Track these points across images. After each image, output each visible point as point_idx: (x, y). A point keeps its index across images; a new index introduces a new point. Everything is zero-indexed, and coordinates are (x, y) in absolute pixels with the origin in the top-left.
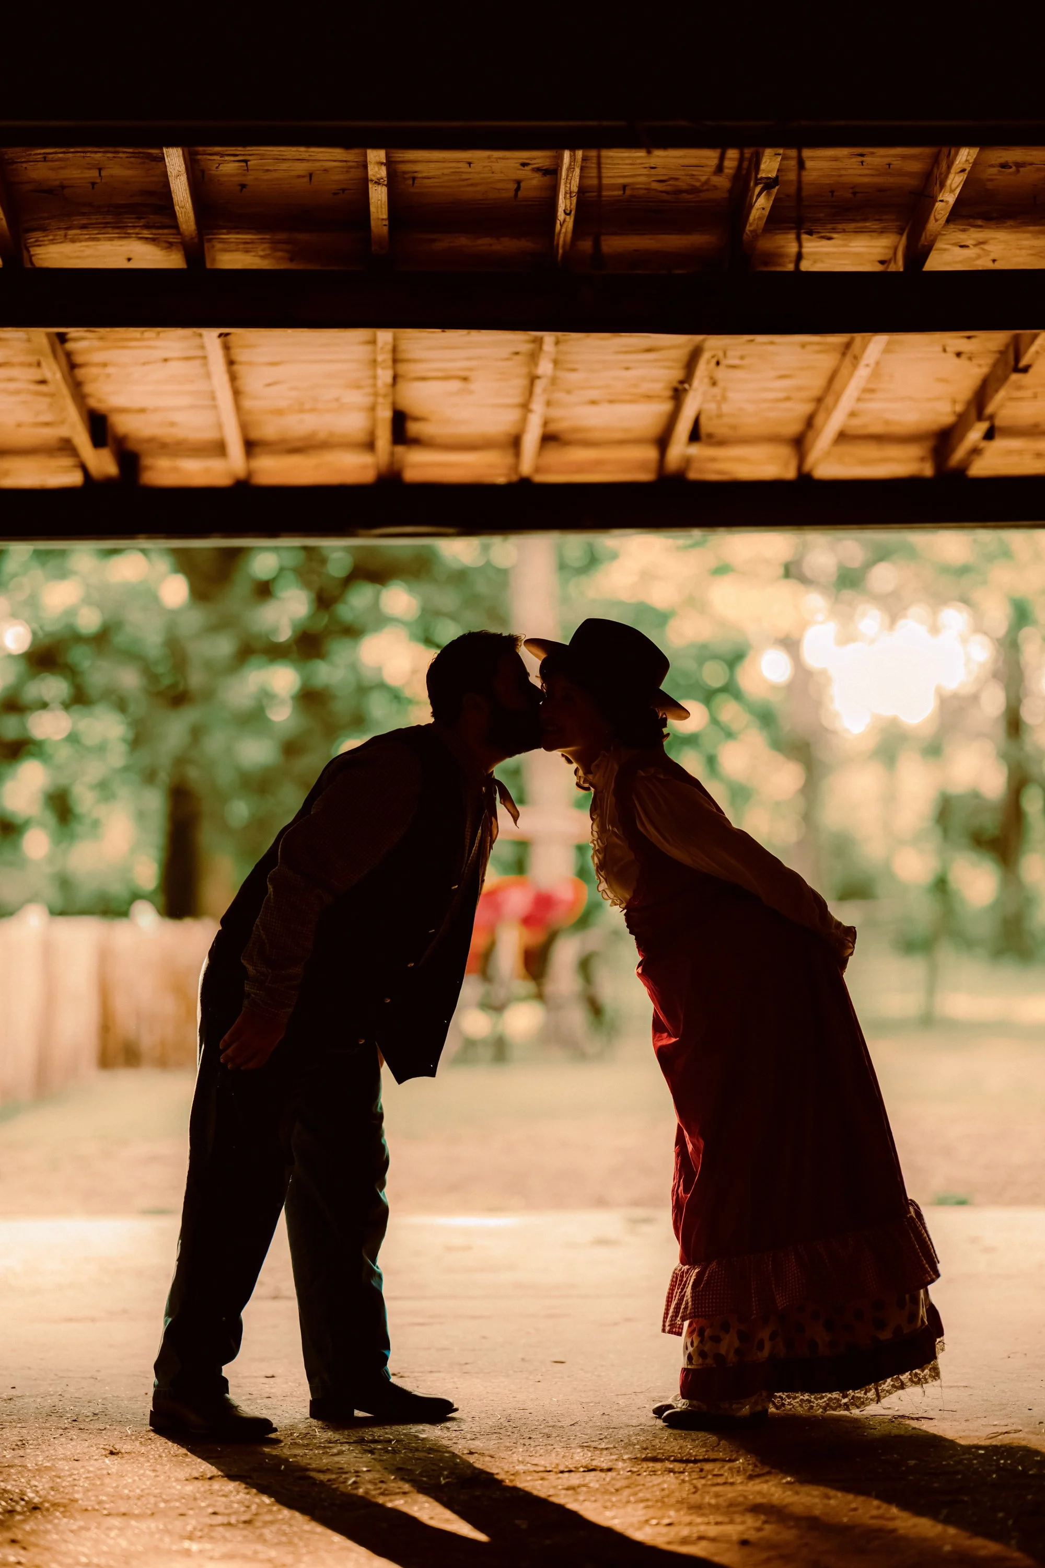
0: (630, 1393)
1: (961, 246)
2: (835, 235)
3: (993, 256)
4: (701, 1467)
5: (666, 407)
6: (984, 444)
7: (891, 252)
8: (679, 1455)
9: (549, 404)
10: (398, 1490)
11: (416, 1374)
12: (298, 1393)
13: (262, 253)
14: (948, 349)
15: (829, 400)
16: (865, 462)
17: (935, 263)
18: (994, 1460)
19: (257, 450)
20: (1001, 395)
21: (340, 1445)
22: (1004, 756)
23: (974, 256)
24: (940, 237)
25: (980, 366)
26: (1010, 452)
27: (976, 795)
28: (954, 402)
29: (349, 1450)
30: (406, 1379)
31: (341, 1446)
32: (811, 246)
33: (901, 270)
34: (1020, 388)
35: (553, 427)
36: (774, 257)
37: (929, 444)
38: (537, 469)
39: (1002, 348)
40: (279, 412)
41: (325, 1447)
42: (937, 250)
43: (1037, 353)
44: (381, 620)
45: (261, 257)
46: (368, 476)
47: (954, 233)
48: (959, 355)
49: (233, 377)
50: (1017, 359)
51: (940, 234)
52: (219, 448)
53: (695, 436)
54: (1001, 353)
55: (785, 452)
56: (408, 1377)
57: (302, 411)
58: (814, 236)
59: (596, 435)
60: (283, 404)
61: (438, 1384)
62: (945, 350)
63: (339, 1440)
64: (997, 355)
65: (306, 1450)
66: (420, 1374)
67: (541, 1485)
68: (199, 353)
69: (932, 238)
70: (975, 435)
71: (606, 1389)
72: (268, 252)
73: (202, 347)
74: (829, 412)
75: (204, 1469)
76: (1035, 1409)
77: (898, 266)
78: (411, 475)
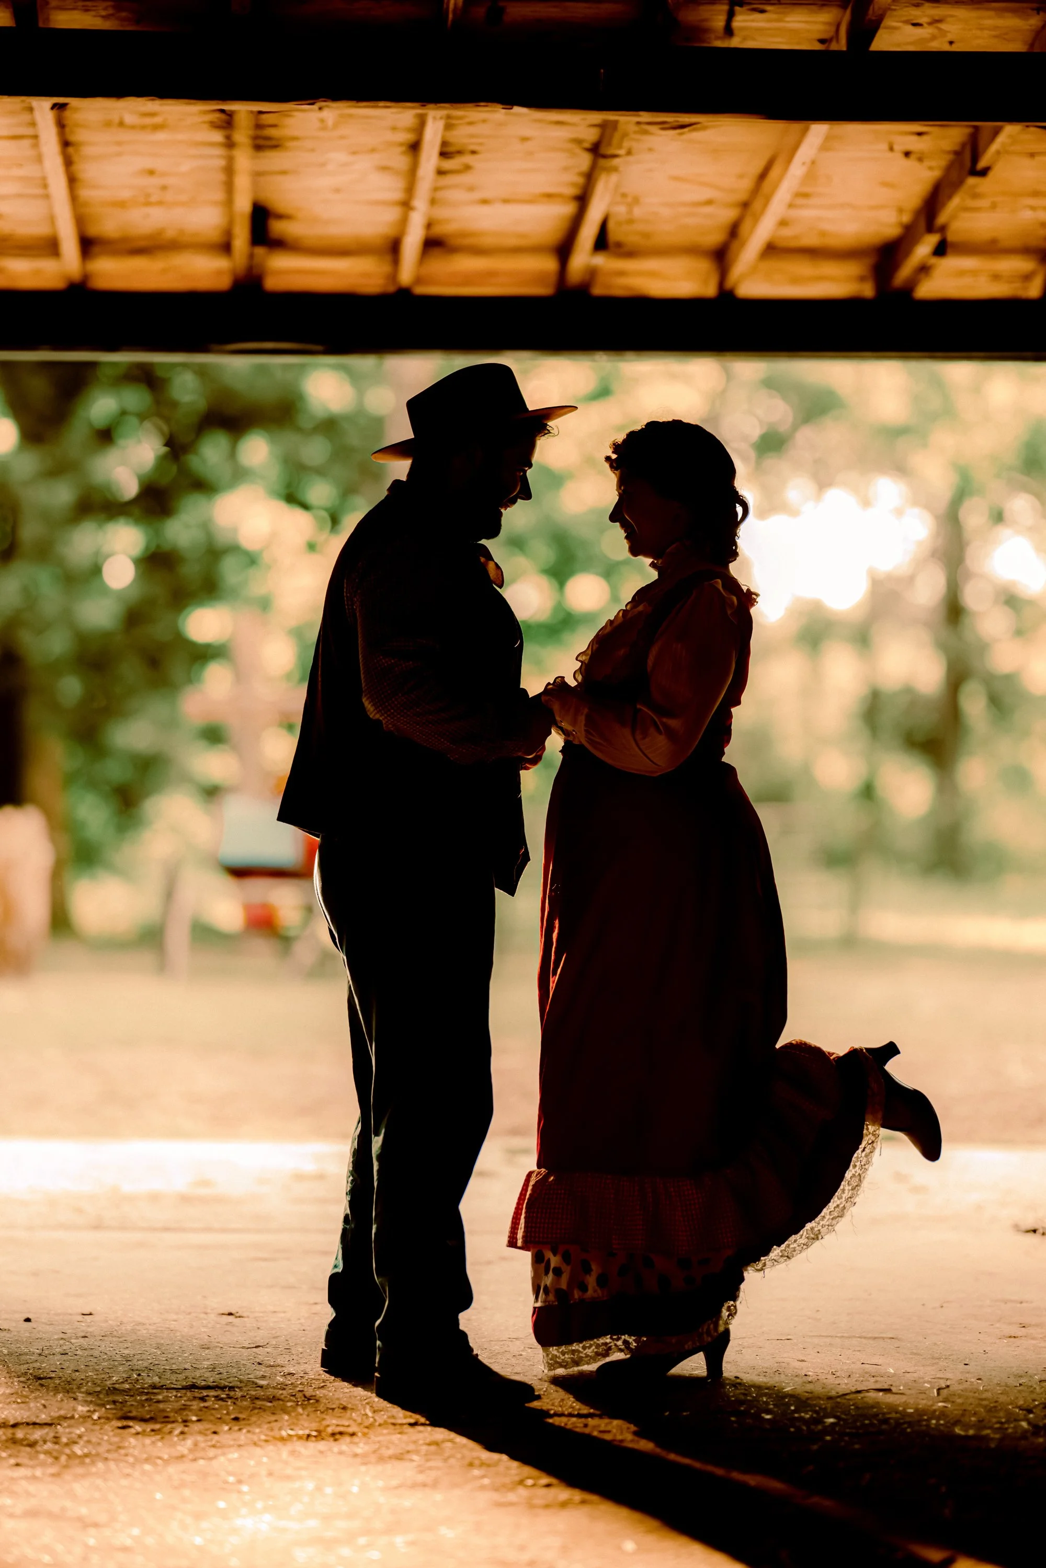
0: (504, 1339)
1: (915, 25)
2: (768, 8)
3: (950, 37)
4: (586, 1423)
5: (568, 209)
6: (934, 260)
7: (833, 29)
8: (560, 1409)
9: (433, 202)
10: (232, 1443)
11: (257, 1315)
12: (120, 1332)
13: (104, 13)
14: (896, 147)
15: (757, 205)
16: (796, 280)
17: (884, 42)
18: (925, 1420)
19: (96, 249)
20: (955, 202)
21: (165, 1391)
22: (942, 646)
23: (928, 36)
24: (889, 13)
25: (931, 168)
26: (962, 273)
27: (908, 690)
28: (900, 211)
29: (176, 1396)
30: (246, 1319)
31: (167, 1392)
32: (743, 20)
33: (844, 49)
34: (975, 196)
35: (438, 230)
36: (700, 31)
37: (869, 261)
38: (419, 280)
39: (957, 148)
40: (121, 204)
41: (147, 1393)
42: (886, 28)
43: (998, 153)
44: (240, 475)
45: (103, 17)
46: (223, 283)
47: (906, 9)
48: (907, 154)
49: (68, 162)
50: (975, 158)
51: (890, 9)
52: (52, 247)
53: (602, 243)
54: (957, 153)
55: (705, 266)
56: (248, 1317)
57: (148, 204)
58: (745, 8)
59: (487, 241)
60: (125, 194)
61: (283, 1326)
62: (891, 149)
63: (165, 1385)
64: (951, 157)
65: (127, 1396)
66: (261, 1315)
67: (400, 1439)
68: (29, 131)
69: (880, 12)
70: (923, 249)
71: (477, 1334)
72: (111, 11)
73: (33, 124)
74: (757, 219)
75: (6, 1416)
76: (972, 1364)
77: (841, 45)
78: (272, 283)
